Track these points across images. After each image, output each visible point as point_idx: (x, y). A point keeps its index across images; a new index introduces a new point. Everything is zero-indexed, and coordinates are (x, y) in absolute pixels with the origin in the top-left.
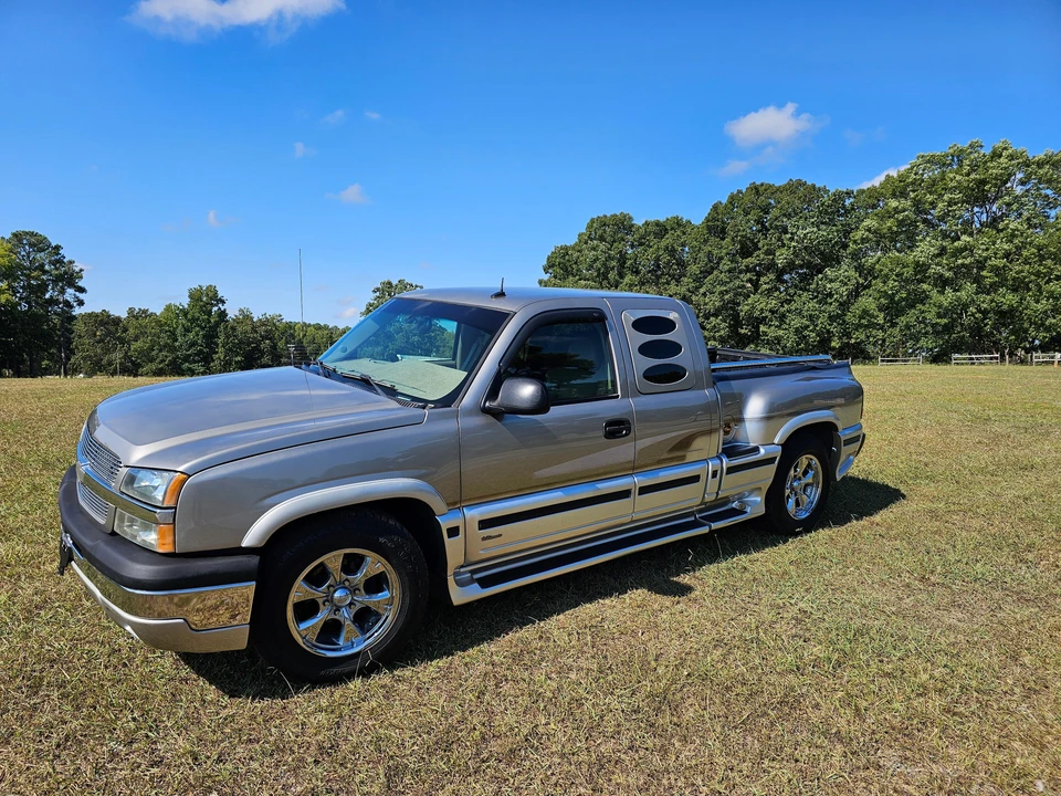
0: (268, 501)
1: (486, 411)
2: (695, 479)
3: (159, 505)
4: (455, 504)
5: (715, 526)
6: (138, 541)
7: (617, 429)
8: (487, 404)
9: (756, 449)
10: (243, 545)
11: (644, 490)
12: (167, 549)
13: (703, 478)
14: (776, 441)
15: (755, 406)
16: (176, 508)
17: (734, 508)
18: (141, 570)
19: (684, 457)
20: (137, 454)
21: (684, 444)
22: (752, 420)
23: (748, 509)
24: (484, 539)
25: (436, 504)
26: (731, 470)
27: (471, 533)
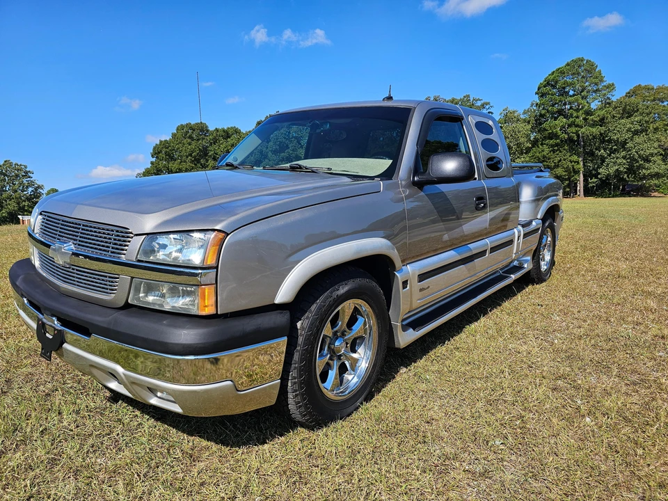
0: (292, 259)
1: (414, 183)
3: (200, 266)
4: (405, 261)
6: (167, 308)
7: (480, 202)
8: (416, 179)
9: (530, 223)
10: (277, 301)
11: (493, 249)
12: (209, 310)
13: (514, 241)
14: (539, 217)
15: (527, 194)
16: (217, 268)
17: (515, 266)
18: (186, 335)
19: (506, 226)
20: (150, 223)
21: (507, 217)
22: (526, 202)
23: (526, 266)
24: (421, 290)
25: (397, 260)
26: (526, 235)
27: (415, 285)
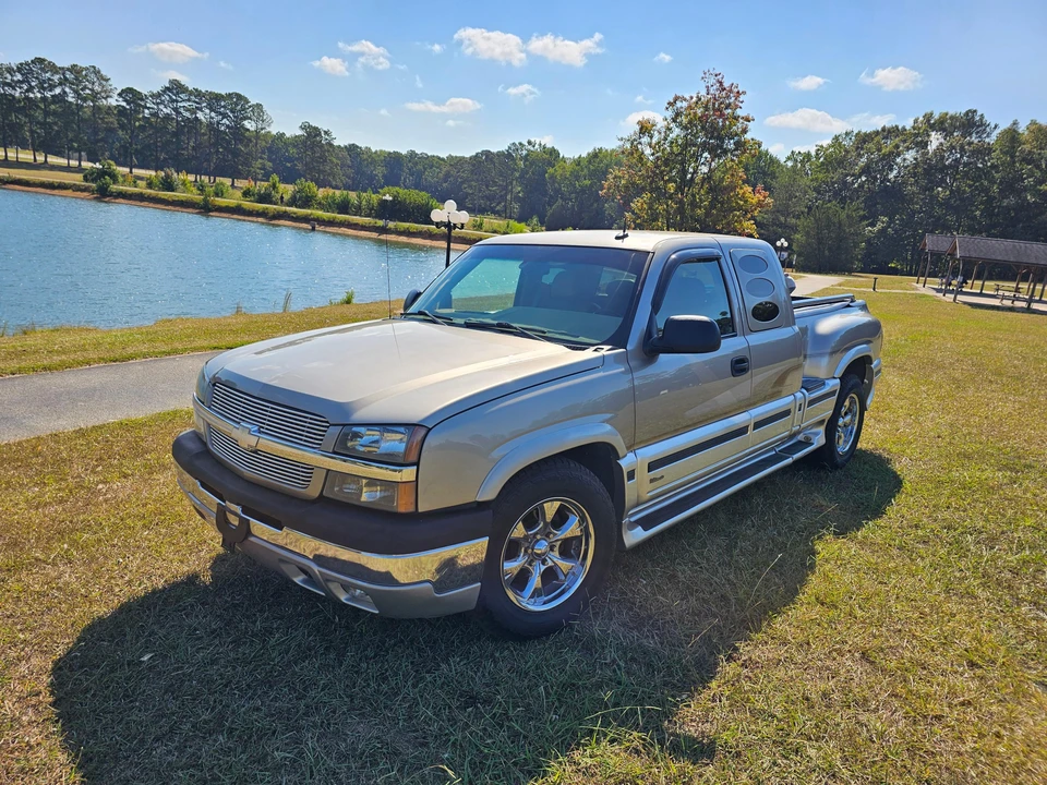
2: (787, 413)
3: (401, 461)
4: (631, 447)
5: (796, 456)
7: (739, 366)
9: (824, 383)
10: (480, 499)
11: (758, 425)
12: (408, 509)
13: (792, 411)
14: (836, 375)
16: (417, 464)
17: (800, 442)
19: (780, 392)
21: (781, 380)
23: (815, 440)
24: (652, 481)
25: (621, 448)
26: (811, 403)
27: (643, 475)
